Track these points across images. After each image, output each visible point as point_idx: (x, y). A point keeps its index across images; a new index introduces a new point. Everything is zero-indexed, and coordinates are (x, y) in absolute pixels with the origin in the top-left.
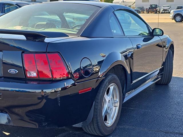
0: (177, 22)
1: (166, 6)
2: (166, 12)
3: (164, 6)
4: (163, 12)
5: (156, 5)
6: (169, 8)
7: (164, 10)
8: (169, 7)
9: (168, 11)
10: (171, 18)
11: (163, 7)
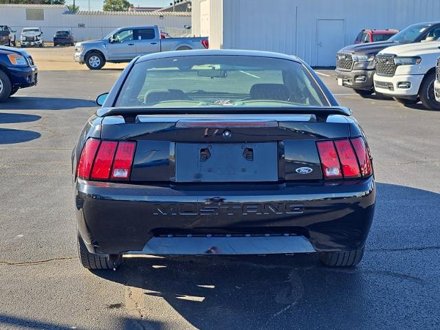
0: (91, 68)
1: (31, 30)
2: (32, 43)
3: (25, 29)
4: (26, 43)
5: (6, 27)
6: (39, 36)
7: (27, 39)
8: (38, 33)
9: (36, 42)
10: (78, 59)
11: (24, 31)
